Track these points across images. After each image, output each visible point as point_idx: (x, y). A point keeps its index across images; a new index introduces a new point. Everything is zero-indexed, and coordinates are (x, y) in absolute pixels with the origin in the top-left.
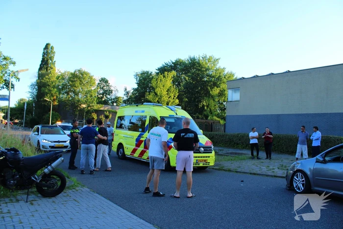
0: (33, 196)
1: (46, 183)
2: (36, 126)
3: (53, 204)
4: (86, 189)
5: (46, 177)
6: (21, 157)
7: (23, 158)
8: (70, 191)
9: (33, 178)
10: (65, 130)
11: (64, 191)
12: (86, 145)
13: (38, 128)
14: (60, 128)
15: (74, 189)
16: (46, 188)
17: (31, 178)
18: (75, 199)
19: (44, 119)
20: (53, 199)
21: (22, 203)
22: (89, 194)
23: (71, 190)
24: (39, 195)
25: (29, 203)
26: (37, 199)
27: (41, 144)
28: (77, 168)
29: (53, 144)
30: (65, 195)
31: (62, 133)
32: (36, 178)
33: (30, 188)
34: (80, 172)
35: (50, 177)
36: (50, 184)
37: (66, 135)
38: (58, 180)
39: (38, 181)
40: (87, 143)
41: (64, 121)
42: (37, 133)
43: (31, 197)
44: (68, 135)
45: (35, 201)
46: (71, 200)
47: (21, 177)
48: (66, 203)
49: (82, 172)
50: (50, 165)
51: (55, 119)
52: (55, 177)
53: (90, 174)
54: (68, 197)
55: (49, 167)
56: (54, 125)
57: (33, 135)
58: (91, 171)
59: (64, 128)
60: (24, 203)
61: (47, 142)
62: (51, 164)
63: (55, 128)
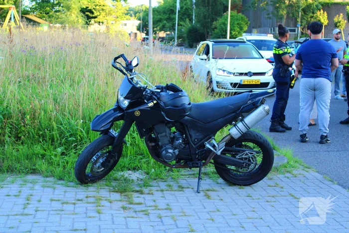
0: (208, 181)
1: (234, 156)
2: (202, 43)
3: (248, 200)
4: (312, 174)
5: (233, 144)
6: (187, 102)
7: (189, 104)
8: (281, 176)
9: (208, 146)
10: (261, 49)
11: (269, 175)
12: (312, 80)
13: (208, 46)
14: (250, 46)
15: (288, 172)
16: (233, 168)
17: (204, 146)
18: (293, 192)
19: (216, 28)
20: (247, 190)
21: (189, 193)
22: (322, 185)
23: (283, 173)
24: (221, 180)
25: (202, 194)
26: (217, 188)
27: (215, 79)
28: (290, 129)
29: (237, 79)
30: (271, 183)
31: (255, 55)
32: (214, 146)
33: (204, 164)
34: (299, 138)
35: (241, 146)
36: (242, 159)
37: (264, 61)
38: (257, 152)
39: (219, 153)
40: (315, 76)
41: (255, 31)
42: (205, 57)
43: (206, 183)
44: (270, 61)
45: (214, 191)
46: (282, 193)
47: (186, 142)
48: (273, 199)
49: (303, 139)
50: (242, 120)
51: (238, 27)
52: (251, 144)
53: (321, 143)
54: (278, 189)
55: (240, 125)
56: (237, 40)
57: (199, 60)
58: (322, 137)
59: (260, 45)
60: (194, 194)
61: (225, 74)
62: (243, 117)
63: (241, 45)
